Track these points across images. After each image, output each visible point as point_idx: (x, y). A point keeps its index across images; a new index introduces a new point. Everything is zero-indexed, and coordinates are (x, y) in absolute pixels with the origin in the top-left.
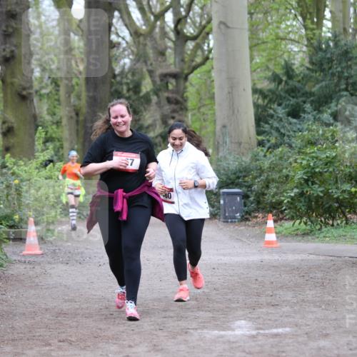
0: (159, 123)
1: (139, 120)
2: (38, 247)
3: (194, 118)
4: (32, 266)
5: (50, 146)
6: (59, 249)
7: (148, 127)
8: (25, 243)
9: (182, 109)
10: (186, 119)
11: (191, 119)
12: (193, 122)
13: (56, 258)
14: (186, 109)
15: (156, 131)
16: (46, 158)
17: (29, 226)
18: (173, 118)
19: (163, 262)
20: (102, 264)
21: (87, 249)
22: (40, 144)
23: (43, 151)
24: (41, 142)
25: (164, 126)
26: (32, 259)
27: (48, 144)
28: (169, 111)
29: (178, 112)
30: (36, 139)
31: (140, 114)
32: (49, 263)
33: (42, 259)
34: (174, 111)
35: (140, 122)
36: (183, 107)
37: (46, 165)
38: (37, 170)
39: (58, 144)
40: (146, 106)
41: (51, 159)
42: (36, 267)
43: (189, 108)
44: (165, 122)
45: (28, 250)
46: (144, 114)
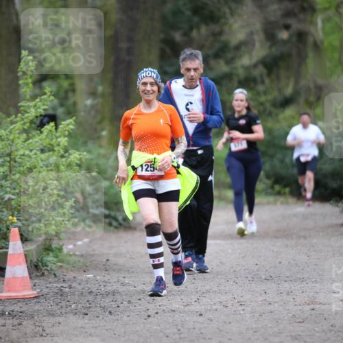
0: (259, 38)
1: (221, 33)
2: (29, 283)
3: (328, 26)
4: (16, 322)
5: (49, 87)
6: (70, 287)
7: (238, 48)
8: (3, 276)
9: (303, 9)
10: (312, 29)
11: (323, 29)
12: (326, 34)
13: (64, 303)
14: (313, 10)
15: (254, 53)
16: (41, 111)
17: (11, 244)
18: (287, 27)
19: (270, 308)
20: (151, 312)
21: (123, 284)
22: (27, 84)
23: (34, 98)
24: (30, 80)
25: (268, 44)
26: (16, 308)
27: (45, 84)
28: (279, 13)
29: (295, 15)
30: (20, 74)
31: (223, 21)
32: (51, 314)
33: (37, 307)
34: (288, 14)
35: (224, 38)
36: (306, 5)
37: (42, 125)
38: (24, 136)
39: (65, 84)
40: (233, 5)
41: (50, 112)
42: (24, 323)
43: (319, 7)
44: (270, 36)
45: (9, 291)
46: (231, 21)
